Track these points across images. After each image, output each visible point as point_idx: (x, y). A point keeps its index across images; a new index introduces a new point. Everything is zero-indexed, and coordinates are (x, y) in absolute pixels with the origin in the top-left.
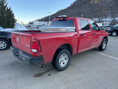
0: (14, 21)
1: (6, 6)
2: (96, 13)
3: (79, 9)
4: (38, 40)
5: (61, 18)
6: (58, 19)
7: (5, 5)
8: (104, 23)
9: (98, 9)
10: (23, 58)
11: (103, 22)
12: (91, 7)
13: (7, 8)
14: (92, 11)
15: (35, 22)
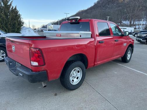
0: (20, 24)
1: (11, 4)
2: (126, 14)
3: (104, 10)
4: (40, 50)
5: (72, 20)
6: (70, 21)
7: (9, 4)
8: (137, 27)
9: (128, 9)
10: (20, 74)
11: (135, 25)
12: (119, 6)
13: (11, 7)
14: (121, 11)
15: (49, 26)
